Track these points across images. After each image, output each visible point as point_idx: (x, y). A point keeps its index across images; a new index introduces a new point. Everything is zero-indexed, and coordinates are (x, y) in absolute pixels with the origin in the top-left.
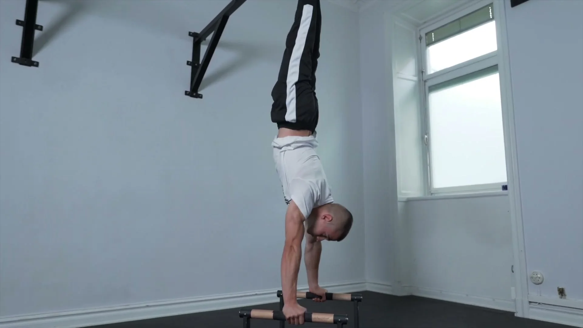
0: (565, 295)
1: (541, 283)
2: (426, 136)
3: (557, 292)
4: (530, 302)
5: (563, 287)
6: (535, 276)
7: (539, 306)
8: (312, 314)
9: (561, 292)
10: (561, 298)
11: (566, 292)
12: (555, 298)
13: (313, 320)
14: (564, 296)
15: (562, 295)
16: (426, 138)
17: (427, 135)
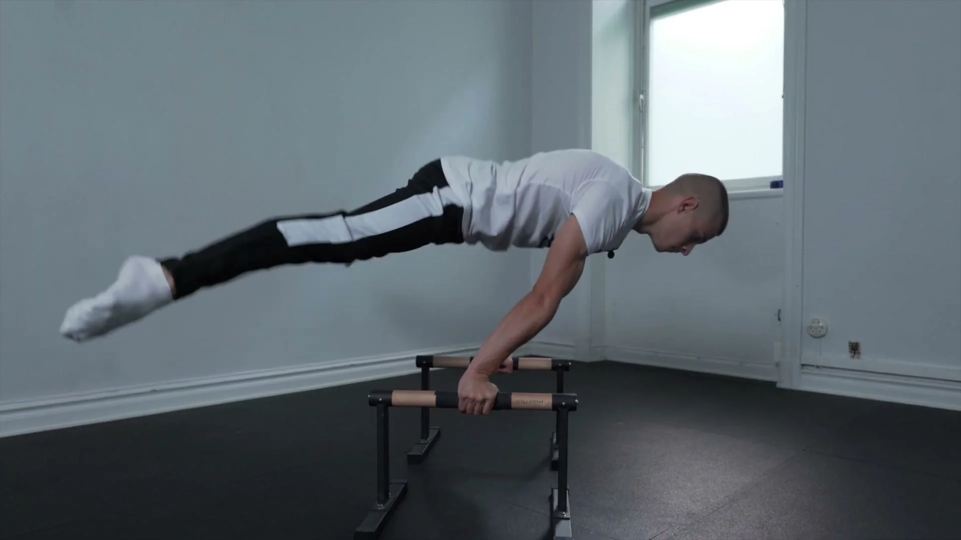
0: (859, 353)
1: (822, 336)
2: (642, 97)
3: (847, 348)
4: (803, 365)
5: (858, 341)
6: (815, 325)
7: (816, 371)
8: (511, 394)
9: (854, 348)
10: (853, 357)
11: (862, 348)
12: (844, 358)
13: (513, 405)
14: (856, 355)
15: (855, 353)
16: (642, 100)
17: (642, 94)
